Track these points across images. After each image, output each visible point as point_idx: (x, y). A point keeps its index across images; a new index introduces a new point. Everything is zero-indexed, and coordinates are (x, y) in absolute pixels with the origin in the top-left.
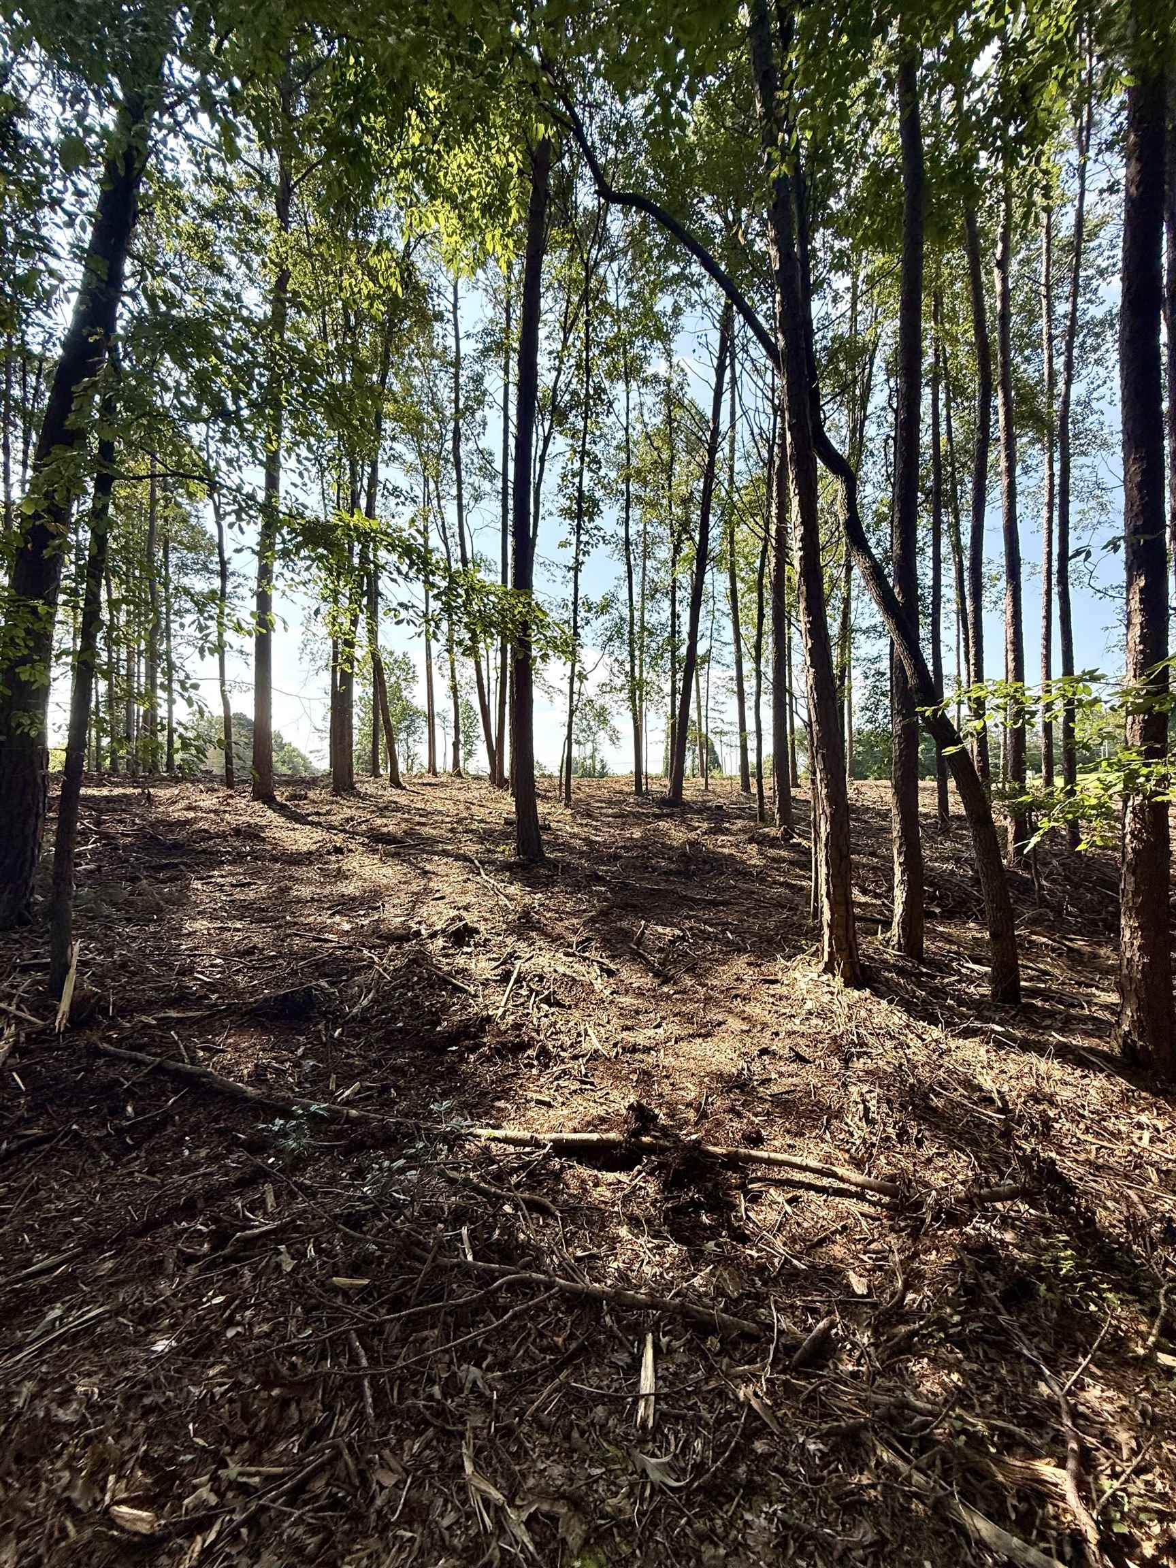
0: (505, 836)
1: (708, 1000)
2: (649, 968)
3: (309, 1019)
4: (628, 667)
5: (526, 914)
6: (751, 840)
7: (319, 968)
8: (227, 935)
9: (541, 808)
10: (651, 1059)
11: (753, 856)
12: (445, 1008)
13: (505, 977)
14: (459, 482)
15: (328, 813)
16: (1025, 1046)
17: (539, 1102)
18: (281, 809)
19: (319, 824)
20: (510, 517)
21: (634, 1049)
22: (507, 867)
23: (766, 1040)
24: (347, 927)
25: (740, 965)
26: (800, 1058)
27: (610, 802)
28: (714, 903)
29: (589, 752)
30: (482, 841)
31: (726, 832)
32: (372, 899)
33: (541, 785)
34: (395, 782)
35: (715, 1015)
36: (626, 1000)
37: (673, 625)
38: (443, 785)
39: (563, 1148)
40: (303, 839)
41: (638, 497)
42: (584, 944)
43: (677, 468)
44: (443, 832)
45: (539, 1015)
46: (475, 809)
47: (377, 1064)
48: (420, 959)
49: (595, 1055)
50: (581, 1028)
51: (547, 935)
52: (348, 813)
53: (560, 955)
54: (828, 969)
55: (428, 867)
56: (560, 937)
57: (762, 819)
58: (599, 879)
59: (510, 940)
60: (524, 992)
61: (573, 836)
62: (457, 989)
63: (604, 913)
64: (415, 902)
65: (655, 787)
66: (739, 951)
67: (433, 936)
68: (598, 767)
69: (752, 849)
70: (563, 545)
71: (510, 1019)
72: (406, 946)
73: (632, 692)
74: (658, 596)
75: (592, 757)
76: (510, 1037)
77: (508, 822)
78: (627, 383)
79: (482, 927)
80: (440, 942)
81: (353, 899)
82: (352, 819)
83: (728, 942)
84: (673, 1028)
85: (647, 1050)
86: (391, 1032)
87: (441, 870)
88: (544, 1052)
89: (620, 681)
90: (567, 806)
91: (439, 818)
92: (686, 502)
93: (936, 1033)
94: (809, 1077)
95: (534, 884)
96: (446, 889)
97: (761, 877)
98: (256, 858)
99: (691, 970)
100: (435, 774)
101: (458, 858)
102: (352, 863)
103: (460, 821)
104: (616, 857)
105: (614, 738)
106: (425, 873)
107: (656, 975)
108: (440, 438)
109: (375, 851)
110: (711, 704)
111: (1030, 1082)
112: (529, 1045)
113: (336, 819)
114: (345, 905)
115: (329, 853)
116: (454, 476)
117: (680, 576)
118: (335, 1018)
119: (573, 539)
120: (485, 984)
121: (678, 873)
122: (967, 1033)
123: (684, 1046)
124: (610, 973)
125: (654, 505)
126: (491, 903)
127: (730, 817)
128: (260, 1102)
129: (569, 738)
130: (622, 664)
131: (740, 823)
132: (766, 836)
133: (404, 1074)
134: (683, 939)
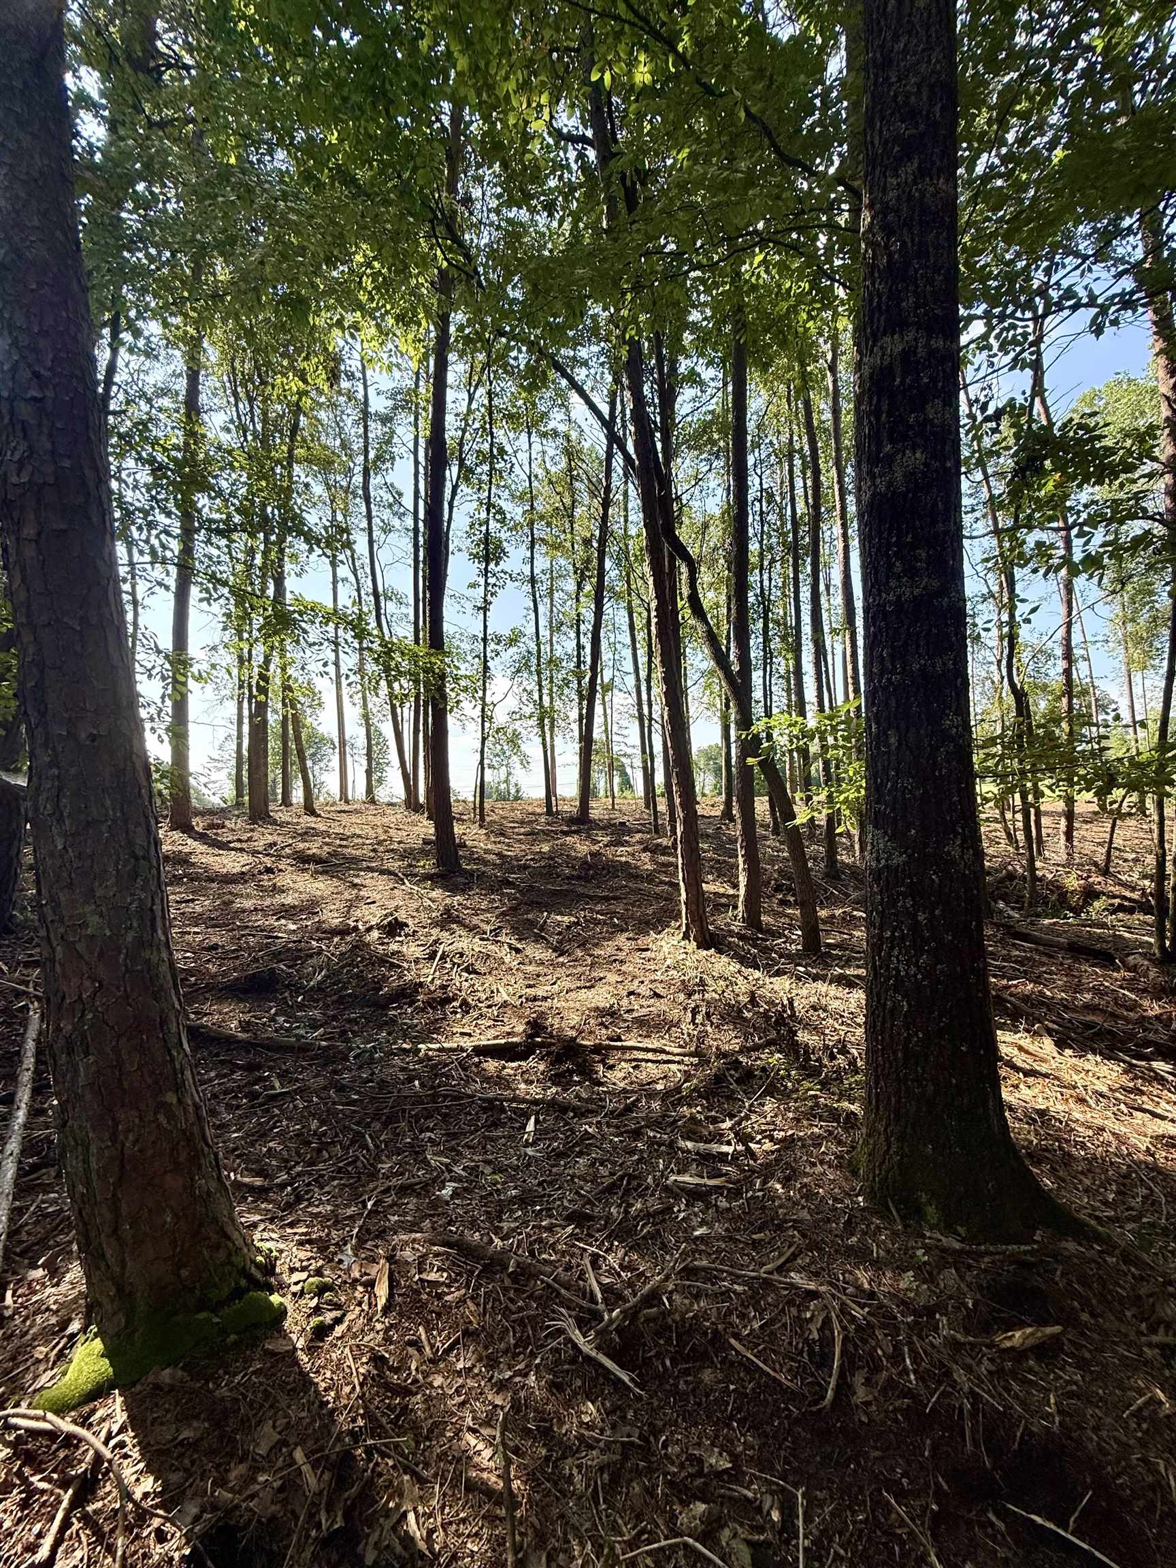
0: (424, 853)
1: (592, 965)
2: (549, 946)
3: (276, 991)
4: (536, 696)
5: (447, 911)
6: (645, 850)
7: (277, 956)
8: (189, 938)
9: (458, 829)
10: (548, 1003)
11: (646, 862)
12: (385, 978)
13: (432, 956)
14: (369, 517)
15: (250, 839)
16: (815, 978)
17: (463, 1034)
18: (202, 837)
19: (242, 850)
20: (421, 554)
21: (535, 999)
22: (427, 877)
23: (634, 986)
24: (293, 927)
25: (621, 939)
26: (657, 995)
27: (522, 822)
28: (607, 899)
29: (503, 777)
30: (402, 858)
31: (628, 843)
32: (311, 906)
33: (456, 809)
34: (310, 809)
35: (596, 974)
36: (530, 968)
37: (579, 656)
38: (357, 812)
39: (480, 1051)
40: (231, 863)
41: (542, 540)
42: (496, 932)
43: (579, 511)
44: (366, 851)
45: (460, 981)
46: (392, 832)
47: (334, 1018)
48: (361, 946)
49: (505, 1004)
50: (494, 988)
51: (465, 926)
52: (270, 839)
53: (476, 940)
54: (686, 936)
55: (356, 881)
56: (476, 927)
57: (657, 832)
58: (510, 884)
59: (435, 931)
60: (448, 966)
61: (487, 851)
62: (393, 965)
63: (514, 909)
64: (350, 907)
65: (566, 808)
66: (622, 931)
67: (369, 930)
68: (513, 791)
69: (646, 857)
70: (473, 586)
71: (438, 982)
72: (348, 939)
73: (541, 720)
74: (564, 628)
75: (507, 781)
76: (439, 994)
77: (426, 842)
78: (530, 434)
79: (410, 922)
80: (375, 934)
81: (294, 907)
82: (275, 844)
83: (615, 925)
84: (567, 983)
85: (545, 999)
86: (342, 997)
87: (367, 882)
88: (465, 1003)
89: (528, 709)
90: (481, 827)
91: (360, 841)
92: (587, 542)
93: (757, 974)
94: (661, 1006)
95: (454, 889)
96: (375, 896)
97: (650, 878)
98: (192, 880)
99: (582, 945)
100: (347, 802)
101: (382, 872)
102: (284, 880)
103: (380, 843)
104: (525, 867)
105: (525, 762)
106: (355, 886)
107: (555, 950)
108: (349, 472)
109: (304, 870)
110: (615, 729)
111: (813, 999)
112: (454, 999)
113: (260, 845)
114: (287, 912)
115: (260, 873)
116: (364, 509)
117: (583, 611)
118: (297, 989)
119: (482, 581)
120: (417, 961)
121: (579, 878)
122: (779, 973)
123: (572, 995)
124: (518, 951)
125: (556, 546)
126: (415, 905)
127: (630, 832)
128: (249, 1043)
129: (482, 763)
130: (530, 693)
131: (638, 836)
132: (659, 845)
133: (357, 1024)
134: (577, 924)
